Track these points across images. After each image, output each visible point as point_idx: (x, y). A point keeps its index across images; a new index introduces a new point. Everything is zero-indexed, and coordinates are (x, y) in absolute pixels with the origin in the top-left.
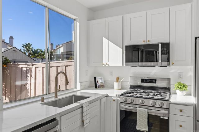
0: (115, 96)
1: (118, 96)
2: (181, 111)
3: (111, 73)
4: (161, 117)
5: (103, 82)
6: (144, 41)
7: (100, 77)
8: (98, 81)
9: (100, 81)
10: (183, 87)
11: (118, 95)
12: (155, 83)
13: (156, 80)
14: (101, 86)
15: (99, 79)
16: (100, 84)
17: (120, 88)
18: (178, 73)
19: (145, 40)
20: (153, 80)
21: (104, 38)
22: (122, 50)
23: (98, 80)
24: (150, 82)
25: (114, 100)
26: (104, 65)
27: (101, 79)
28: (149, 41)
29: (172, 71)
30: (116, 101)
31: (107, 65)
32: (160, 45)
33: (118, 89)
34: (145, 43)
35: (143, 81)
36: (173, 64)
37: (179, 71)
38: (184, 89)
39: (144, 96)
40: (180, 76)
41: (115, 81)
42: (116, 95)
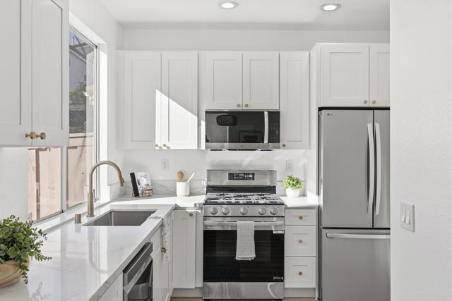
0: (193, 206)
1: (198, 206)
2: (301, 218)
3: (165, 163)
4: (274, 232)
5: (150, 184)
6: (239, 106)
7: (143, 174)
8: (141, 182)
9: (143, 182)
10: (296, 183)
11: (199, 204)
12: (253, 179)
13: (253, 174)
14: (147, 192)
15: (141, 176)
16: (144, 186)
17: (188, 193)
18: (287, 161)
19: (241, 104)
20: (249, 174)
21: (158, 93)
22: (196, 118)
23: (140, 179)
24: (244, 179)
25: (191, 215)
26: (157, 148)
27: (145, 177)
28: (247, 106)
29: (277, 158)
30: (194, 215)
31: (165, 148)
32: (266, 114)
33: (186, 196)
34: (240, 109)
35: (231, 176)
36: (284, 146)
37: (287, 159)
38: (298, 186)
39: (241, 202)
40: (289, 166)
41: (176, 181)
42: (195, 204)
